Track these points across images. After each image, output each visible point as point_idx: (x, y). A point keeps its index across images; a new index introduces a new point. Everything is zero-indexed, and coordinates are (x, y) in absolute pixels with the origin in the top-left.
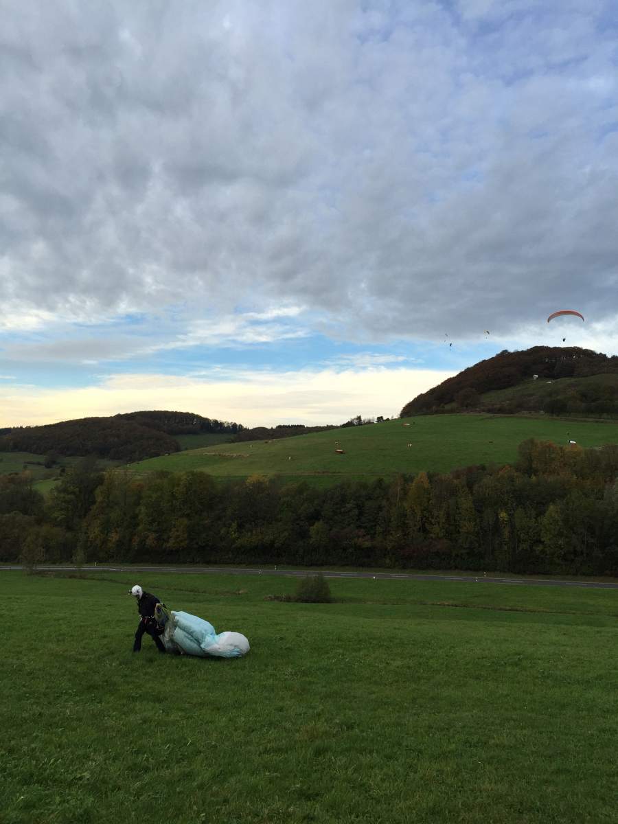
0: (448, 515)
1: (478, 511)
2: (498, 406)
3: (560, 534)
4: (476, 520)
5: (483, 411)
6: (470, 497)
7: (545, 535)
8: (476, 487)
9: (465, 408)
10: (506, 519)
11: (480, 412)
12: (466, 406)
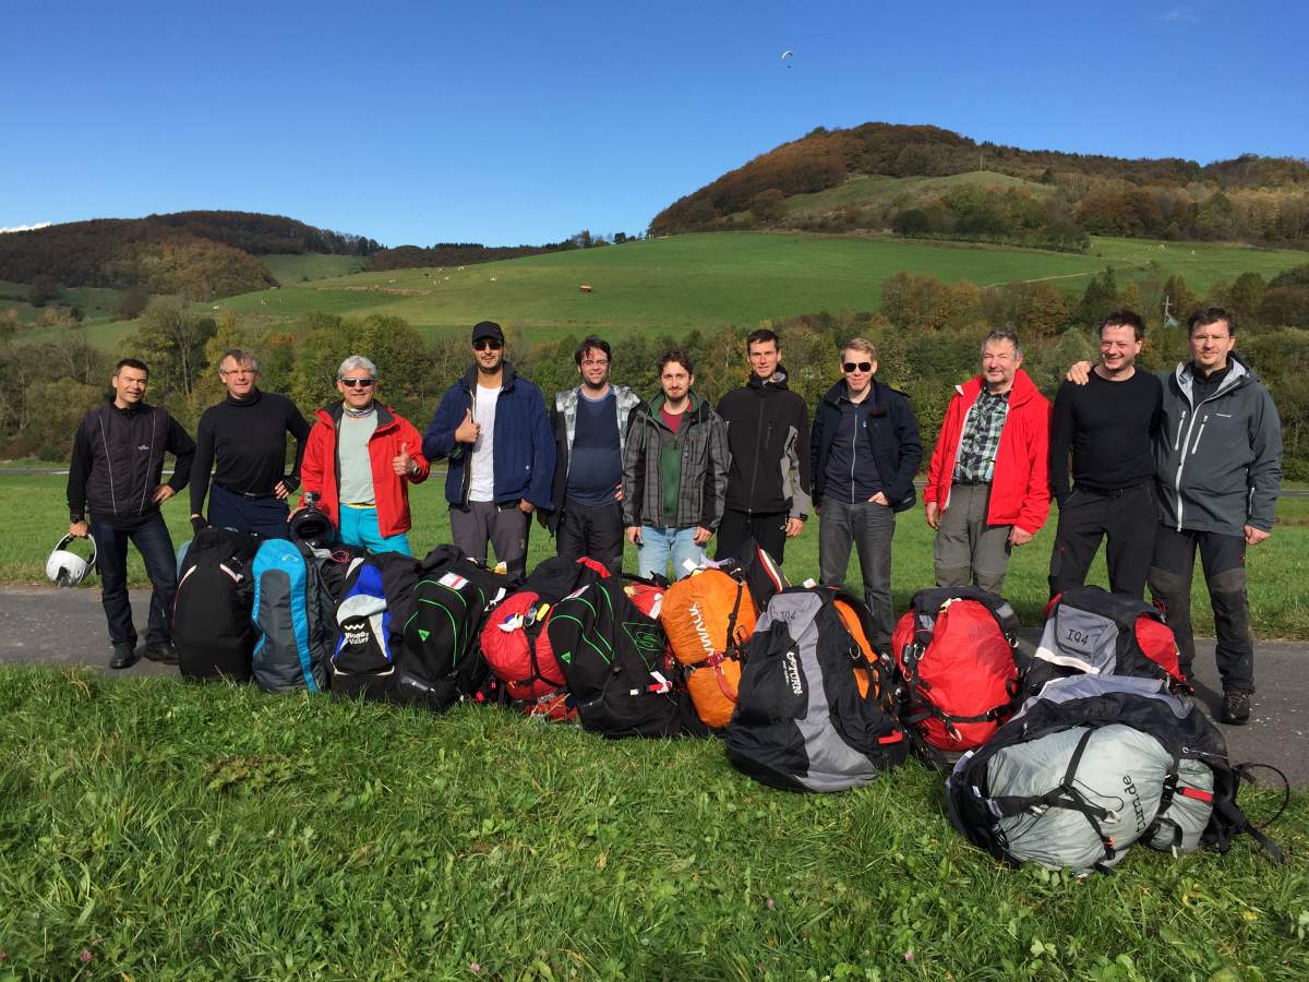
2: (817, 220)
5: (796, 227)
9: (765, 222)
11: (790, 230)
12: (767, 218)
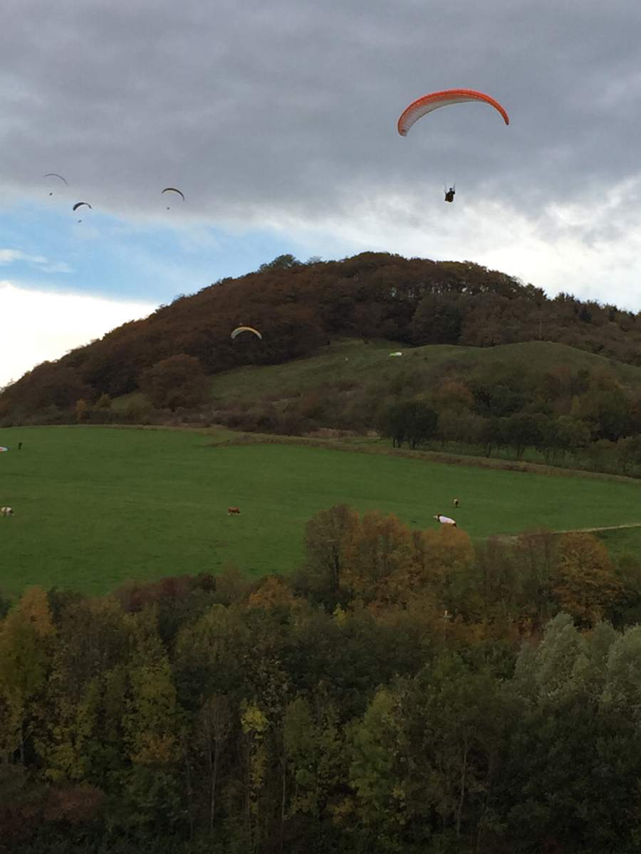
0: (100, 714)
1: (187, 705)
2: (257, 411)
3: (399, 772)
4: (175, 732)
5: (218, 423)
6: (166, 667)
7: (359, 772)
8: (184, 636)
9: (168, 410)
10: (259, 729)
11: (208, 426)
12: (173, 406)
